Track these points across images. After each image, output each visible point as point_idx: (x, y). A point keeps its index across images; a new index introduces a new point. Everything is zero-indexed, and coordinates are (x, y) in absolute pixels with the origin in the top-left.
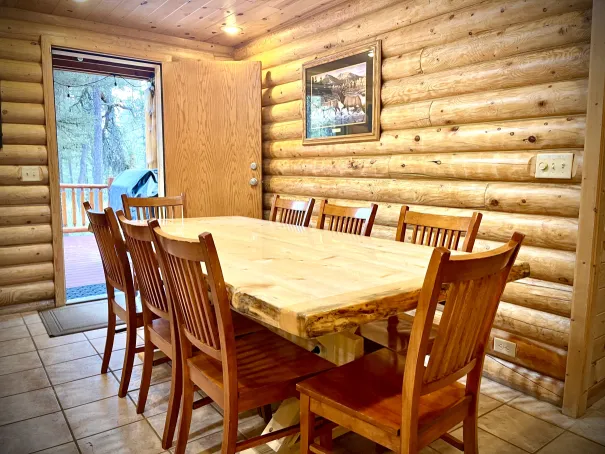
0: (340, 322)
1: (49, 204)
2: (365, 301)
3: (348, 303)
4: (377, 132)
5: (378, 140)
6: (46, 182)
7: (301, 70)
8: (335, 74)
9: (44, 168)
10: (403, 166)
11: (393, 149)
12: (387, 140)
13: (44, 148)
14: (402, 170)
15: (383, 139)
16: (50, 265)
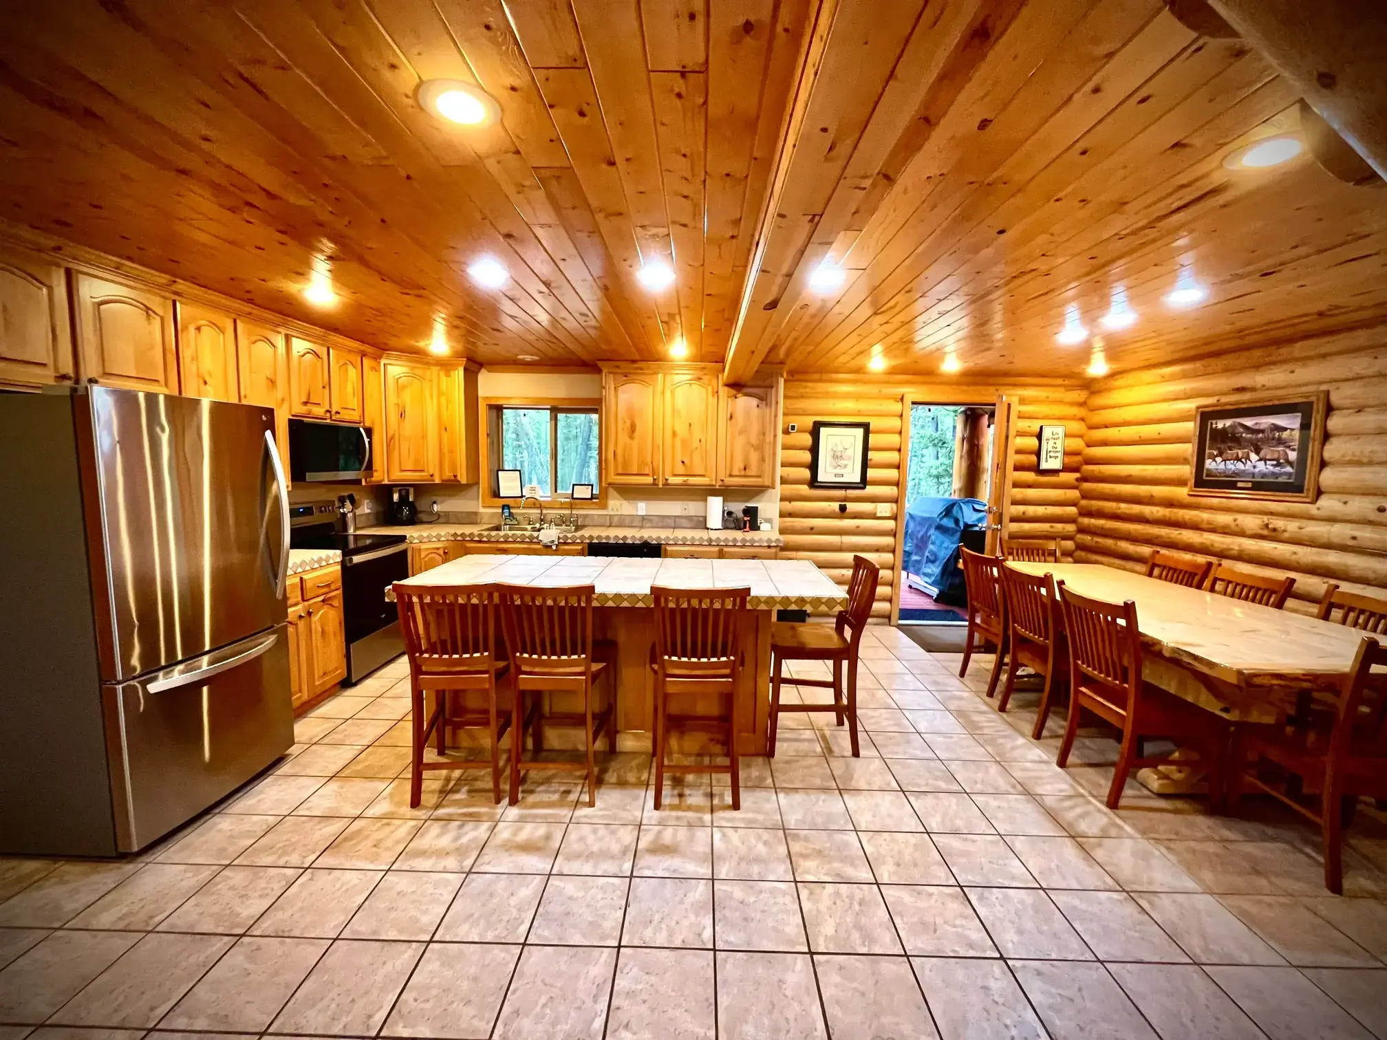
0: (1275, 682)
1: (895, 536)
2: (1302, 672)
3: (1284, 670)
4: (1312, 493)
5: (1314, 502)
6: (895, 518)
7: (1194, 413)
8: (1249, 422)
9: (894, 506)
10: (1354, 538)
11: (1339, 516)
12: (1327, 504)
13: (895, 488)
14: (1351, 543)
15: (1320, 503)
16: (889, 589)
